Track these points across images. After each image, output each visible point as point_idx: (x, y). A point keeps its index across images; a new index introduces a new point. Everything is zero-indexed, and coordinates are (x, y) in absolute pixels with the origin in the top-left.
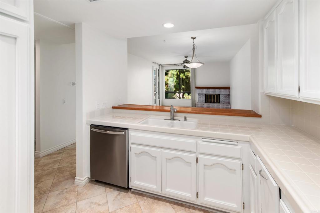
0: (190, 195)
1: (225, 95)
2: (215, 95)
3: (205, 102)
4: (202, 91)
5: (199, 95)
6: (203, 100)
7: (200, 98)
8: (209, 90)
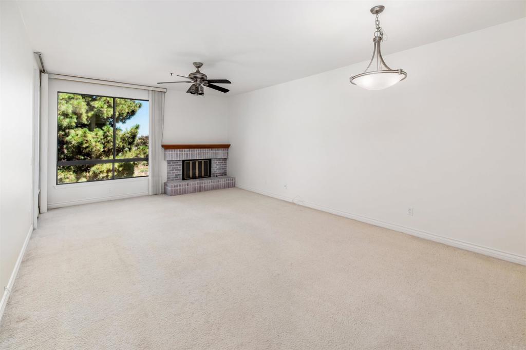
1: (219, 159)
2: (203, 162)
3: (183, 179)
4: (177, 154)
5: (170, 163)
6: (179, 175)
7: (170, 170)
8: (192, 151)
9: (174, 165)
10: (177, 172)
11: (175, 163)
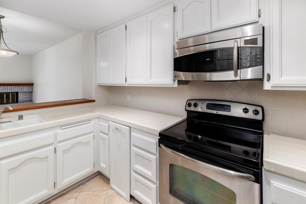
0: (46, 191)
2: (11, 94)
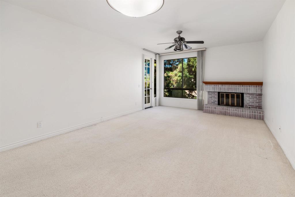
1: (252, 94)
2: (235, 95)
3: (219, 104)
4: (213, 87)
5: (210, 93)
6: (215, 101)
7: (209, 98)
8: (224, 86)
9: (212, 95)
10: (214, 99)
11: (212, 93)
